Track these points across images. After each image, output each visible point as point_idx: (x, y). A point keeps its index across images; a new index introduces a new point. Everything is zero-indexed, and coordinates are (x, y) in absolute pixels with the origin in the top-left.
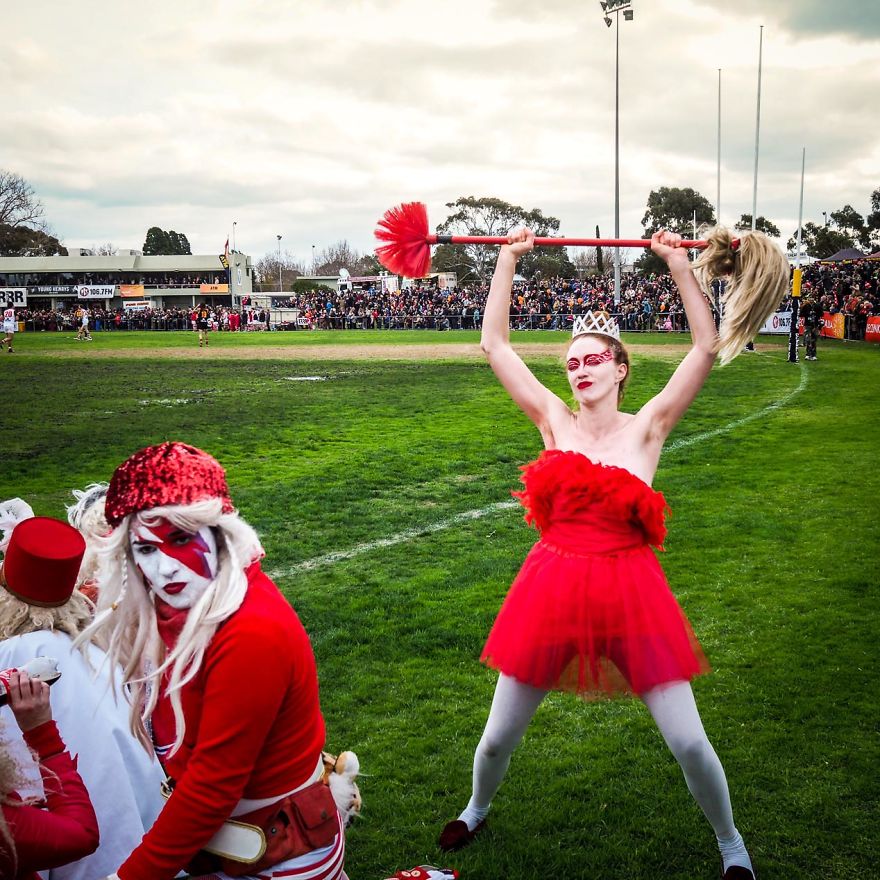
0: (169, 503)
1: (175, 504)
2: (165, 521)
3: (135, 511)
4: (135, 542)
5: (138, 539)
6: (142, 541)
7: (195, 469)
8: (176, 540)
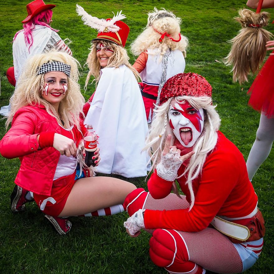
0: (190, 95)
1: (192, 96)
2: (187, 102)
3: (176, 96)
4: (172, 109)
5: (173, 108)
6: (175, 109)
7: (202, 84)
8: (189, 112)
